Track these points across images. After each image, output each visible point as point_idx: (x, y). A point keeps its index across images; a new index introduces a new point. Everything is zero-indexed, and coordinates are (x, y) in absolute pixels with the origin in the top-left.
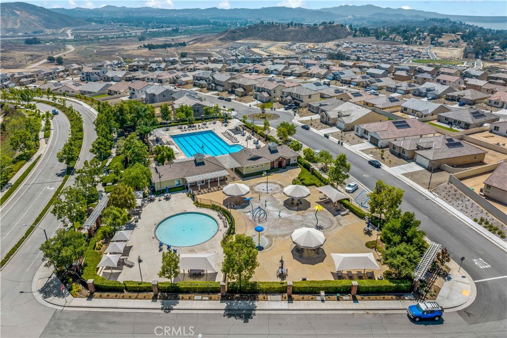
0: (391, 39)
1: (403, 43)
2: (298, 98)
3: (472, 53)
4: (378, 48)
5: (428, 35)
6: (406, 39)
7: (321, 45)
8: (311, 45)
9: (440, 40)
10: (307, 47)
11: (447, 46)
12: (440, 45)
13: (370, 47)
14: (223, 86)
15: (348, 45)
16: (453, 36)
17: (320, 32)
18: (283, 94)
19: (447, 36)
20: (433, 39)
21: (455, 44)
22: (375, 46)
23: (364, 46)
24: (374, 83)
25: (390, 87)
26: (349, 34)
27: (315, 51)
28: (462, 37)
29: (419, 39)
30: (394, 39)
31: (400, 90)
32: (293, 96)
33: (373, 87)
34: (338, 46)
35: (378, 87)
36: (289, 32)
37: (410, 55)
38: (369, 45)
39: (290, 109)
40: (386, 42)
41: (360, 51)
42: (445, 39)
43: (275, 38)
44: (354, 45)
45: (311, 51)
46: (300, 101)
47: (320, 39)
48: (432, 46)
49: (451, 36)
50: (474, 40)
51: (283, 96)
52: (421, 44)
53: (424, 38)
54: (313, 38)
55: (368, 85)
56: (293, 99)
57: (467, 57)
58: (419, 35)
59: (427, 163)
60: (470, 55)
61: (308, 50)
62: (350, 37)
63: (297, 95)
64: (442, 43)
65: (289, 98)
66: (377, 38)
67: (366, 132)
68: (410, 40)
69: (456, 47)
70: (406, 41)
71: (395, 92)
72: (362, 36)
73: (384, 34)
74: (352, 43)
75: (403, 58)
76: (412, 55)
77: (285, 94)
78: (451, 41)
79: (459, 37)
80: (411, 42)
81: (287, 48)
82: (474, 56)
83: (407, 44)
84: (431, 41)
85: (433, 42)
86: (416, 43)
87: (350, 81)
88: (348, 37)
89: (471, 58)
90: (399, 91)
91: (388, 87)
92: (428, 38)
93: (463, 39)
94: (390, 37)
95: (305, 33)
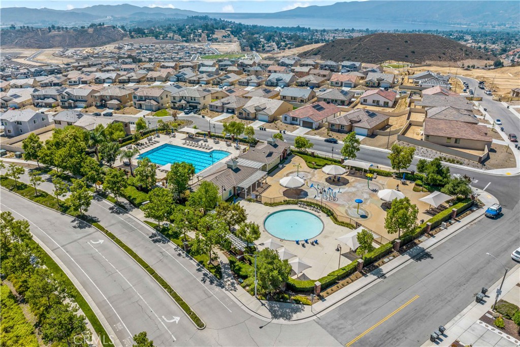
0: (170, 37)
1: (183, 41)
2: (193, 101)
3: (247, 46)
4: (162, 48)
5: (202, 32)
6: (184, 37)
7: (98, 50)
8: (89, 50)
9: (215, 36)
10: (84, 52)
11: (223, 41)
12: (216, 40)
13: (153, 47)
14: (86, 101)
15: (130, 47)
16: (224, 33)
17: (92, 36)
18: (174, 99)
19: (219, 32)
20: (208, 36)
21: (227, 39)
22: (157, 46)
23: (147, 47)
24: (225, 79)
25: (242, 82)
26: (124, 35)
27: (97, 56)
28: (232, 32)
29: (196, 37)
30: (173, 38)
31: (253, 82)
32: (187, 99)
33: (225, 84)
34: (120, 48)
35: (230, 83)
36: (54, 37)
37: (196, 52)
38: (152, 46)
39: (190, 112)
40: (166, 41)
41: (146, 52)
42: (218, 35)
43: (37, 46)
44: (136, 46)
45: (93, 57)
46: (198, 103)
47: (94, 43)
48: (210, 42)
49: (222, 32)
50: (242, 35)
51: (174, 101)
52: (199, 41)
53: (200, 35)
54: (85, 43)
55: (219, 82)
56: (188, 102)
57: (244, 50)
58: (195, 32)
59: (365, 132)
60: (246, 48)
61: (88, 56)
62: (126, 38)
63: (191, 98)
64: (217, 39)
65: (183, 102)
66: (157, 37)
67: (294, 119)
68: (187, 38)
69: (230, 41)
70: (185, 39)
71: (248, 85)
72: (139, 36)
73: (161, 33)
74: (132, 45)
75: (191, 56)
76: (198, 52)
77: (177, 99)
78: (223, 36)
79: (229, 32)
80: (190, 40)
81: (62, 55)
82: (250, 49)
83: (186, 41)
84: (208, 38)
85: (209, 38)
86: (195, 40)
87: (199, 80)
88: (125, 38)
89: (248, 51)
90: (250, 84)
91: (240, 82)
92: (203, 35)
93: (232, 34)
94: (168, 36)
95: (73, 37)
